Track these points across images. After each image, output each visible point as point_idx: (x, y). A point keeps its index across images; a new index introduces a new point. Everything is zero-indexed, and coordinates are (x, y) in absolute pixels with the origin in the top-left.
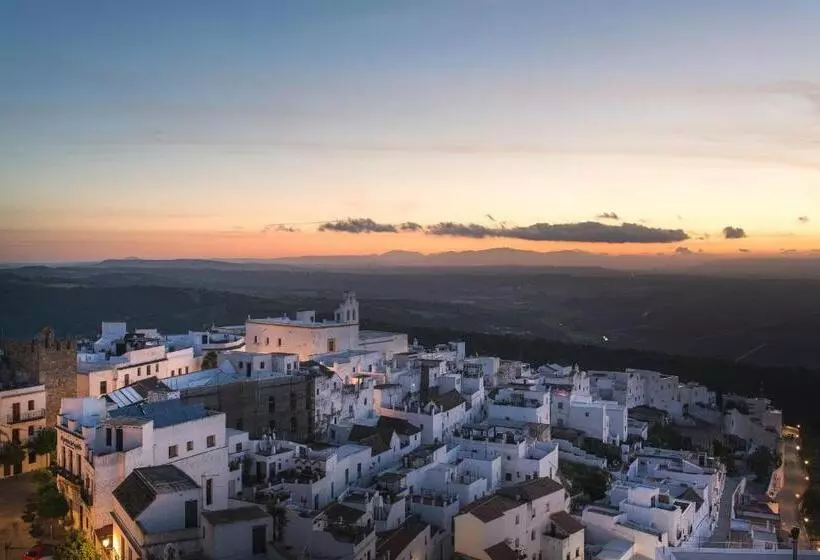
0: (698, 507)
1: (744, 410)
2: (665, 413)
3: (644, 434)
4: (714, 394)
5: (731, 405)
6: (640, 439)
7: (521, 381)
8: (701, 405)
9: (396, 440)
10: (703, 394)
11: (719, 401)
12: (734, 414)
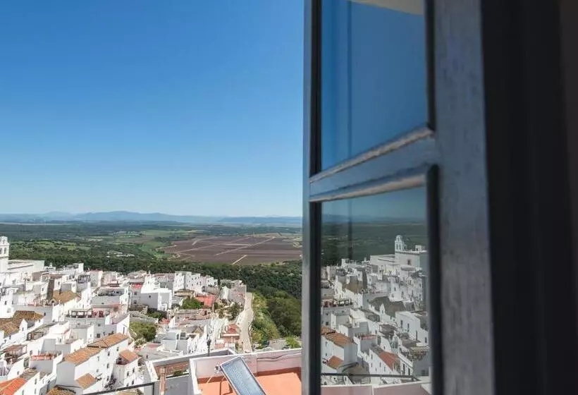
0: (200, 336)
1: (229, 287)
2: (193, 292)
3: (181, 304)
4: (217, 280)
5: (224, 285)
6: (178, 305)
7: (115, 282)
8: (211, 286)
9: (24, 324)
10: (211, 281)
11: (219, 283)
12: (225, 288)
